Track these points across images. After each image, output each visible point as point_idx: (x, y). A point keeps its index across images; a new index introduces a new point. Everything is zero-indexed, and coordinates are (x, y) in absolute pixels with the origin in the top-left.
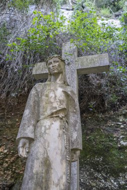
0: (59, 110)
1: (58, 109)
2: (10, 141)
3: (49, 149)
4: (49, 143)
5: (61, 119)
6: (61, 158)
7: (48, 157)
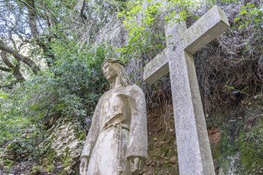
0: (113, 118)
1: (111, 117)
2: (151, 167)
3: (101, 163)
4: (100, 157)
5: (116, 127)
6: (112, 170)
7: (99, 171)
